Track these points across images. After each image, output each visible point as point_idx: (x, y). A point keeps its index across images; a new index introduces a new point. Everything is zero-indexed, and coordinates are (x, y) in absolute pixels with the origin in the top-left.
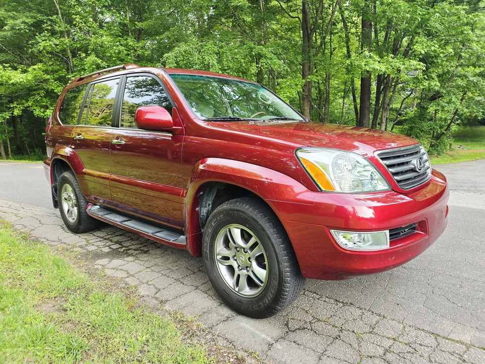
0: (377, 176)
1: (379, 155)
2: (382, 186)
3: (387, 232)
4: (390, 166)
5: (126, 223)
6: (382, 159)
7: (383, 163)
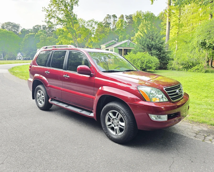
0: (164, 96)
1: (165, 89)
2: (165, 100)
3: (167, 115)
4: (168, 93)
5: (67, 107)
6: (166, 91)
7: (166, 92)
